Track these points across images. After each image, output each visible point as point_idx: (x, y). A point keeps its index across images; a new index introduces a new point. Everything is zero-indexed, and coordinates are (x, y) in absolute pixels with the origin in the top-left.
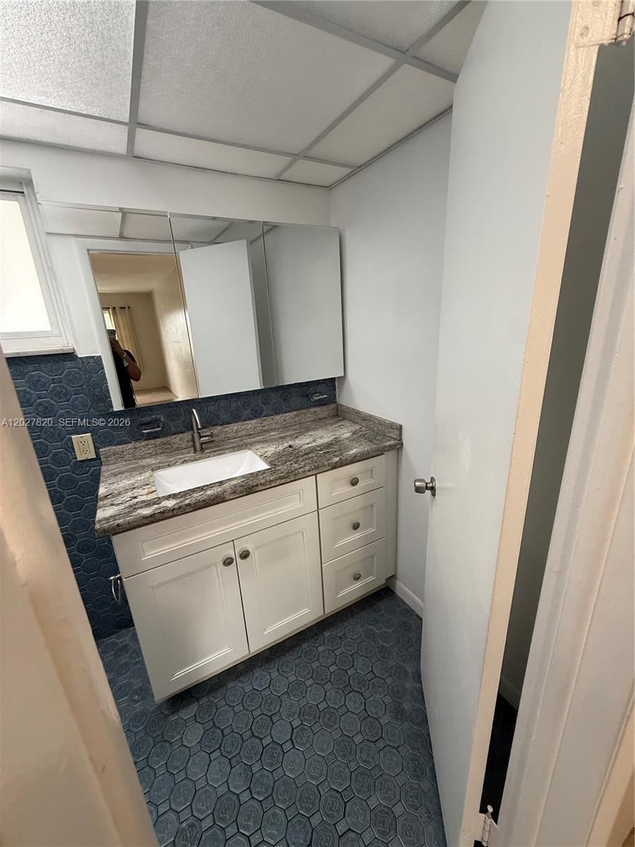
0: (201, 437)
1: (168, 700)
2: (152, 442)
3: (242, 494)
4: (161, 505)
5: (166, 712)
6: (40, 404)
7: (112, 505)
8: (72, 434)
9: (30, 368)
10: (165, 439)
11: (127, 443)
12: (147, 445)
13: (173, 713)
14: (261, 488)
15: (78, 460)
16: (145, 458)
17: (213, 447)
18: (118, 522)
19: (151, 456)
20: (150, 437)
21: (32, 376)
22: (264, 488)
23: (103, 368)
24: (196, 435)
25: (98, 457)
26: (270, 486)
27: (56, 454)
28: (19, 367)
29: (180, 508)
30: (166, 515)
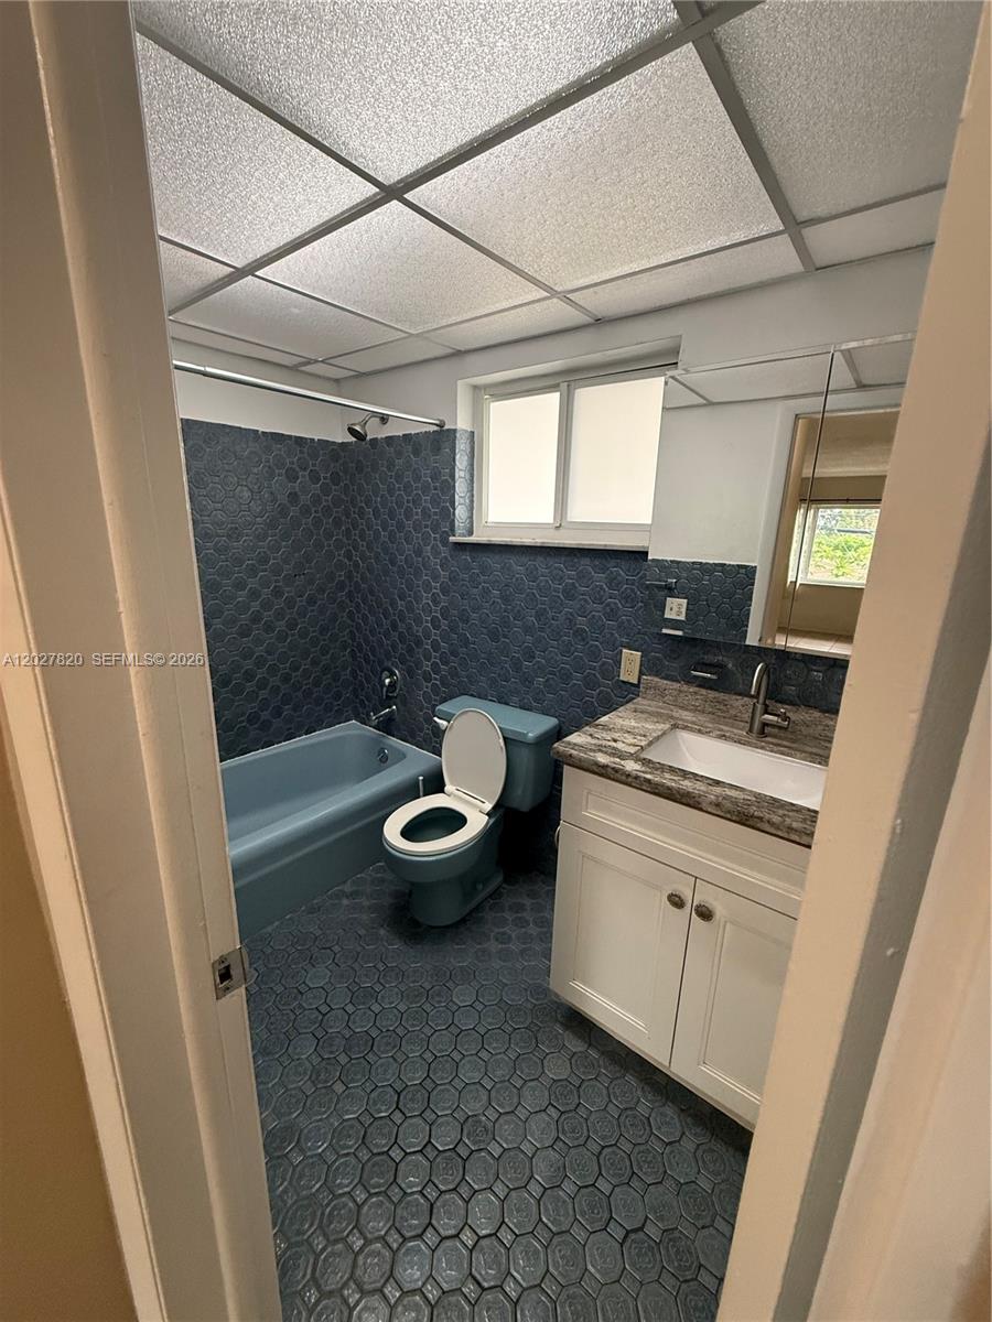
0: (766, 712)
1: (570, 1008)
2: (704, 691)
3: (729, 816)
4: (622, 762)
5: (559, 1016)
6: (608, 605)
7: (591, 735)
8: (625, 647)
9: (613, 562)
10: (721, 696)
11: (673, 681)
12: (696, 693)
13: (562, 1023)
14: (767, 827)
15: (621, 678)
16: (687, 710)
17: (780, 738)
18: (573, 751)
19: (695, 710)
20: (704, 684)
21: (612, 572)
22: (774, 832)
23: (753, 584)
24: (759, 706)
25: (638, 686)
26: (785, 835)
27: (604, 663)
28: (604, 561)
29: (637, 777)
30: (618, 775)
